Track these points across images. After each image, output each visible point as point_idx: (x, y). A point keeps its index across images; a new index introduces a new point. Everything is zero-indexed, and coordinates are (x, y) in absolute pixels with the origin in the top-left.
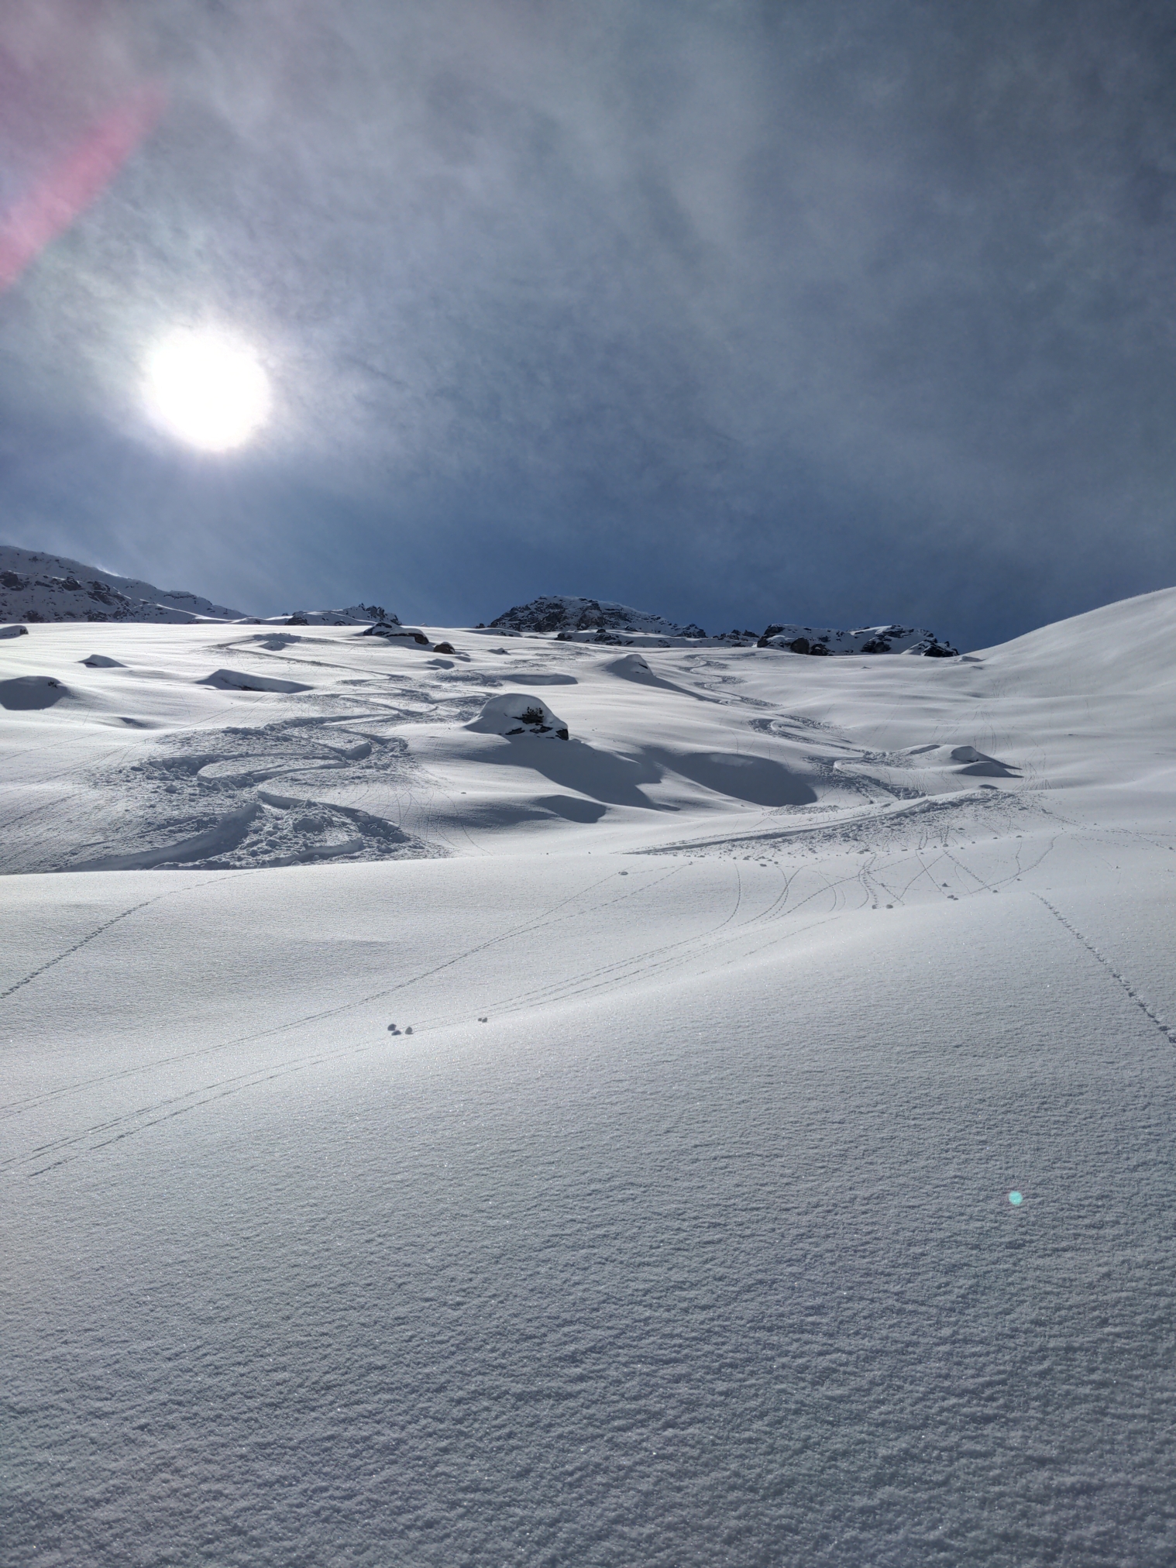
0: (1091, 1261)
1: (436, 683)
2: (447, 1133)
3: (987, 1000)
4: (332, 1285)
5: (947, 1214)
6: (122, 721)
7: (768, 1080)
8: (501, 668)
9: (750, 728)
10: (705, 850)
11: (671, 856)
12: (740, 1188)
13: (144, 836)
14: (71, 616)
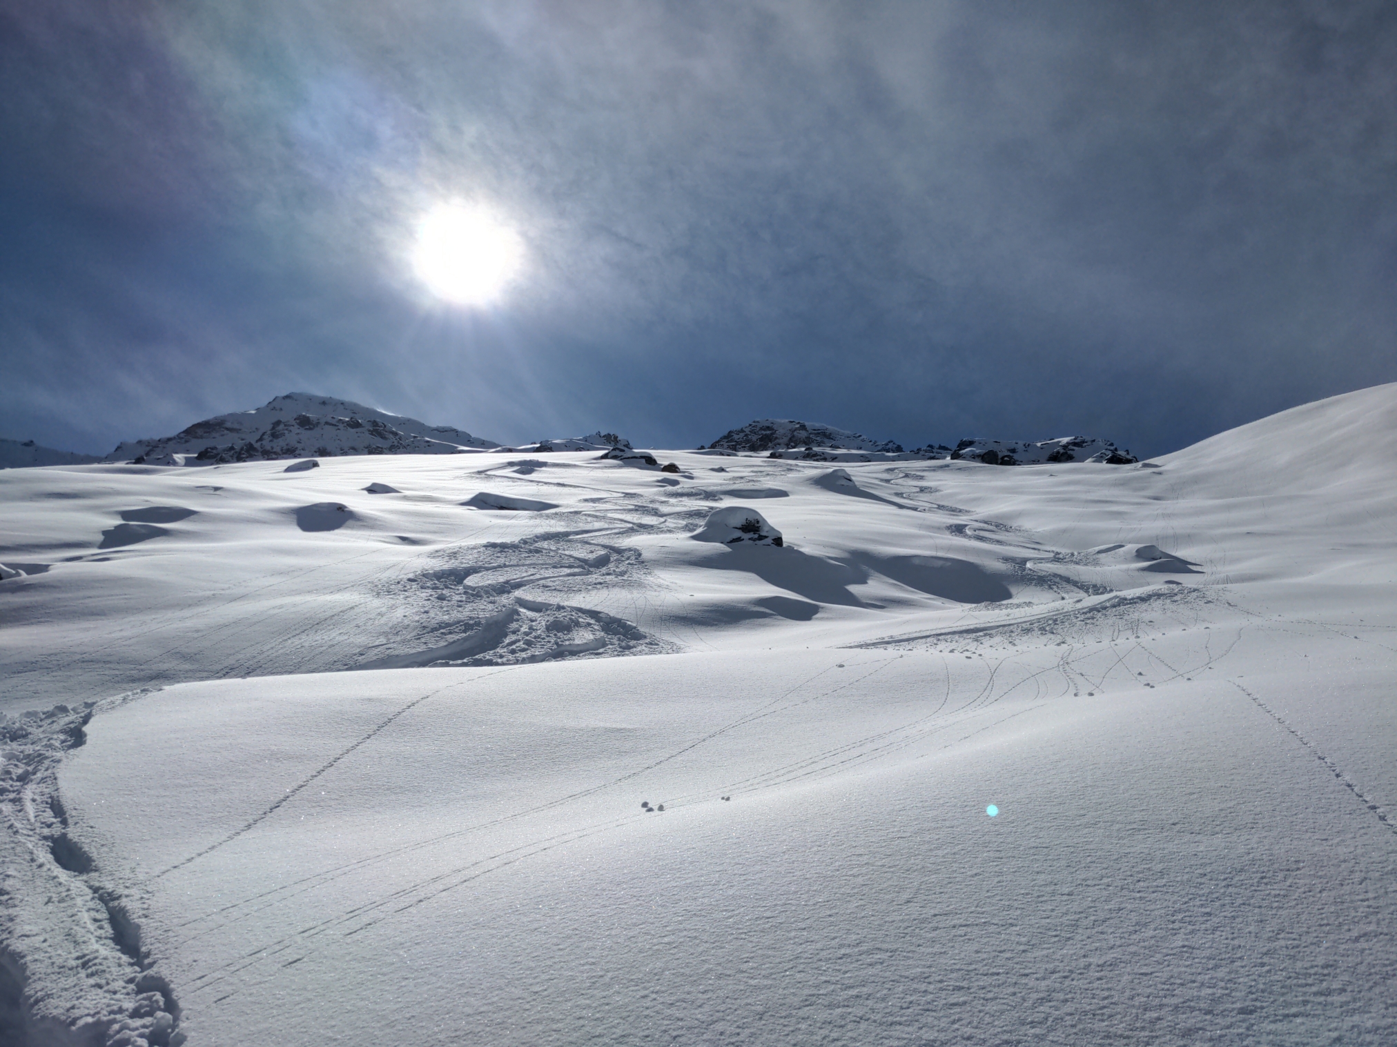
0: (1321, 1026)
1: (664, 499)
2: (706, 900)
3: (1198, 781)
4: (614, 1036)
5: (1179, 981)
6: (398, 539)
7: (998, 855)
8: (721, 485)
9: (947, 532)
10: (913, 644)
11: (882, 650)
12: (980, 955)
13: (419, 638)
14: (354, 450)
